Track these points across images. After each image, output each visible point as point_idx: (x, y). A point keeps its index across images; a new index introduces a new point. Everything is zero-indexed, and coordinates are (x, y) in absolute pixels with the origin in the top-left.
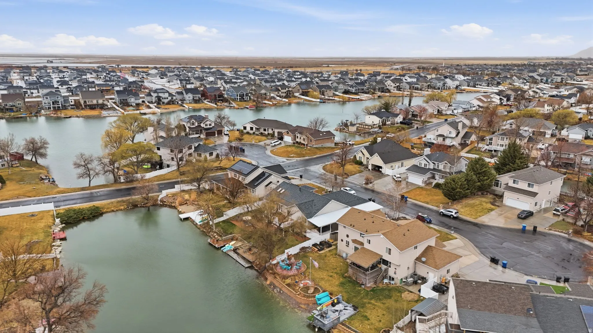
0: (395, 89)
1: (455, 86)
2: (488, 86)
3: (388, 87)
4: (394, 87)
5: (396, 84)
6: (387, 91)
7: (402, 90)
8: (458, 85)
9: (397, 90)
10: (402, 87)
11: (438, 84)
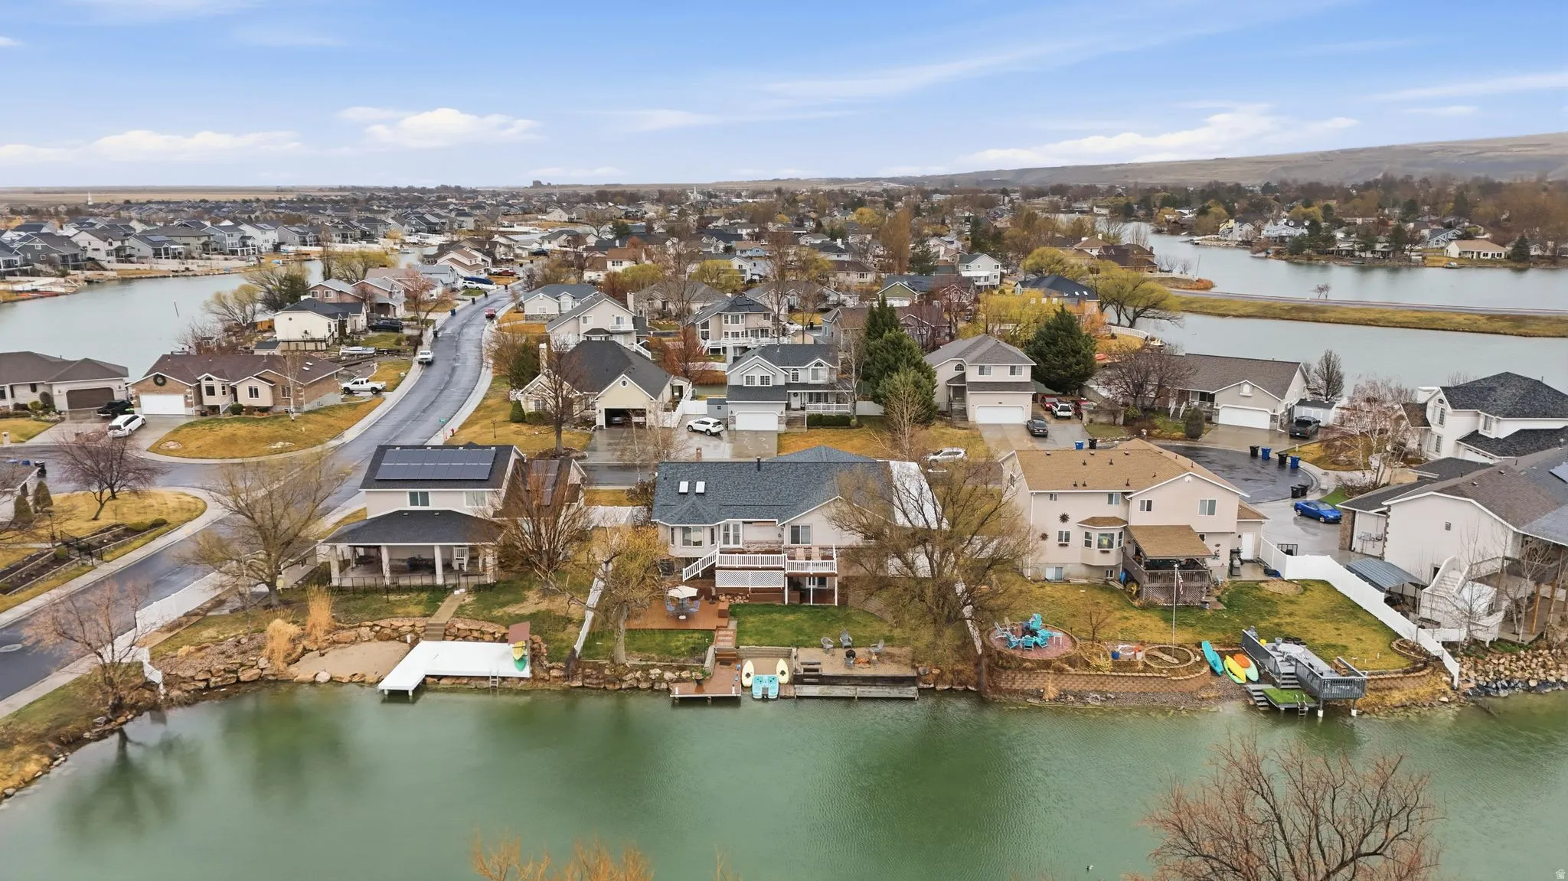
0: (113, 258)
1: (269, 246)
2: (344, 242)
3: (90, 254)
4: (108, 254)
5: (111, 244)
6: (89, 264)
7: (134, 259)
8: (277, 241)
9: (118, 261)
10: (133, 252)
11: (229, 241)
